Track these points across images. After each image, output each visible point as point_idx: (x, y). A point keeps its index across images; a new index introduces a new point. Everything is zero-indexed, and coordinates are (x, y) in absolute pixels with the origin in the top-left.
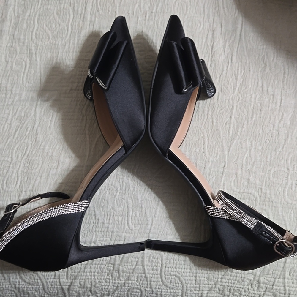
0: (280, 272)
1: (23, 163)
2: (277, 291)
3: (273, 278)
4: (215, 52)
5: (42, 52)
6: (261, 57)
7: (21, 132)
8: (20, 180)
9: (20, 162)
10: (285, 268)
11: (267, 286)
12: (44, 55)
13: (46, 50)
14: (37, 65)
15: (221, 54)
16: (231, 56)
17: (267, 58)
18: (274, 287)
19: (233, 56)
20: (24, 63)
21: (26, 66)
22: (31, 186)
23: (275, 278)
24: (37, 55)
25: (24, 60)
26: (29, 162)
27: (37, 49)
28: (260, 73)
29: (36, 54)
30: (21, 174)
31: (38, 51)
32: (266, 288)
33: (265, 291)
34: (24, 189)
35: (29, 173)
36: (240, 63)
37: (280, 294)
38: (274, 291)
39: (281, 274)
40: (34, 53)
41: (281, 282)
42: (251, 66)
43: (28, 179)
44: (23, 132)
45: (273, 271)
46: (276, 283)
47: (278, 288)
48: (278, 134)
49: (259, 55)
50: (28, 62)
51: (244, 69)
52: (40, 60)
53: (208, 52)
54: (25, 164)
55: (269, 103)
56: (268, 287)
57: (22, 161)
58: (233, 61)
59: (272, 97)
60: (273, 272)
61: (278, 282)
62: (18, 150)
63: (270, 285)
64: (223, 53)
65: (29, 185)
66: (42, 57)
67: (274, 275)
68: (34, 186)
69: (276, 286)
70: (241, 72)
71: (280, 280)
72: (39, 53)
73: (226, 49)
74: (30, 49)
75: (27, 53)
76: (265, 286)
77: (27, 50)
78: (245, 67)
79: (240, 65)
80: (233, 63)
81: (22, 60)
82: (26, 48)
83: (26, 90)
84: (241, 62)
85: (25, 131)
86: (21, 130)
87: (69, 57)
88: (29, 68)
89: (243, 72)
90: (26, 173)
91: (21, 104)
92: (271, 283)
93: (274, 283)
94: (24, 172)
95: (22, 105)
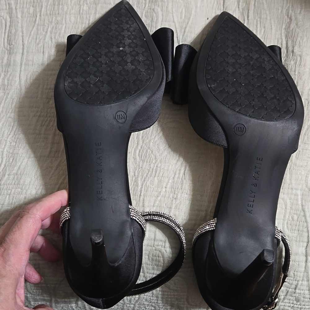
0: (303, 273)
1: (9, 141)
2: (301, 295)
3: (295, 280)
4: (227, 7)
5: (23, 7)
6: (284, 11)
7: (6, 104)
8: (4, 161)
9: (6, 141)
10: (307, 268)
11: (288, 289)
12: (26, 10)
13: (27, 5)
14: (18, 22)
15: (235, 10)
16: (247, 12)
17: (292, 10)
18: (297, 291)
19: (249, 11)
20: (4, 22)
21: (6, 25)
22: (16, 168)
23: (298, 281)
24: (18, 11)
25: (3, 18)
26: (15, 141)
27: (17, 3)
28: (283, 31)
29: (16, 9)
30: (7, 155)
31: (19, 5)
32: (288, 292)
33: (286, 295)
34: (7, 172)
35: (15, 154)
36: (259, 20)
37: (304, 299)
38: (297, 295)
39: (303, 276)
40: (14, 8)
41: (305, 286)
42: (273, 22)
43: (14, 161)
44: (8, 105)
45: (294, 272)
46: (299, 286)
47: (302, 292)
48: (308, 103)
49: (282, 7)
50: (8, 19)
51: (265, 27)
52: (22, 17)
53: (219, 7)
54: (11, 143)
55: (296, 66)
56: (290, 291)
57: (9, 139)
58: (250, 18)
59: (299, 58)
60: (294, 274)
61: (302, 285)
62: (4, 127)
63: (293, 289)
64: (237, 9)
65: (14, 167)
66: (23, 13)
67: (296, 277)
68: (19, 168)
69: (300, 289)
70: (261, 30)
71: (303, 282)
72: (20, 8)
73: (240, 3)
74: (9, 4)
75: (6, 9)
76: (286, 290)
77: (6, 5)
78: (265, 25)
79: (259, 22)
80: (250, 21)
81: (2, 18)
82: (4, 3)
83: (8, 54)
84: (260, 18)
85: (11, 103)
86: (6, 101)
87: (54, 11)
88: (10, 27)
89: (263, 31)
90: (12, 153)
91: (4, 70)
92: (294, 286)
93: (296, 286)
94: (9, 152)
95: (5, 72)
